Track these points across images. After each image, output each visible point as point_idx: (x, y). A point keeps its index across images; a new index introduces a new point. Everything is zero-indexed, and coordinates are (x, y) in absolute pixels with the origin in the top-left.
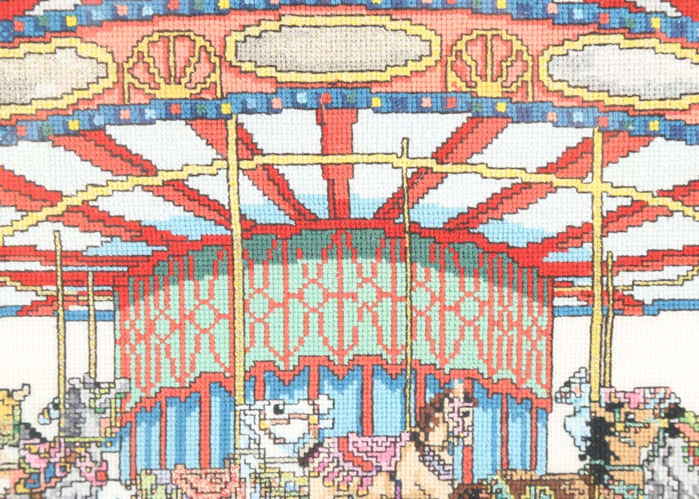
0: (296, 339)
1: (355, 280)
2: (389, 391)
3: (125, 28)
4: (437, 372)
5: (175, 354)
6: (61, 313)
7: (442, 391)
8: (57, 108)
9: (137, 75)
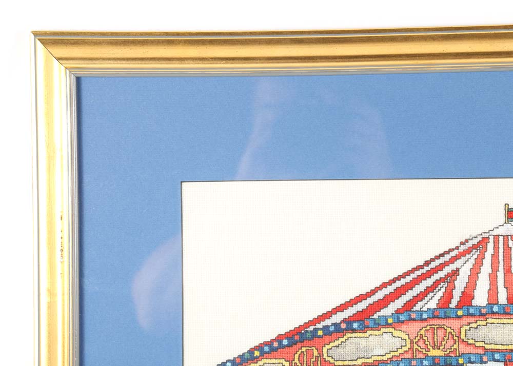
3: (414, 324)
8: (383, 360)
9: (419, 345)
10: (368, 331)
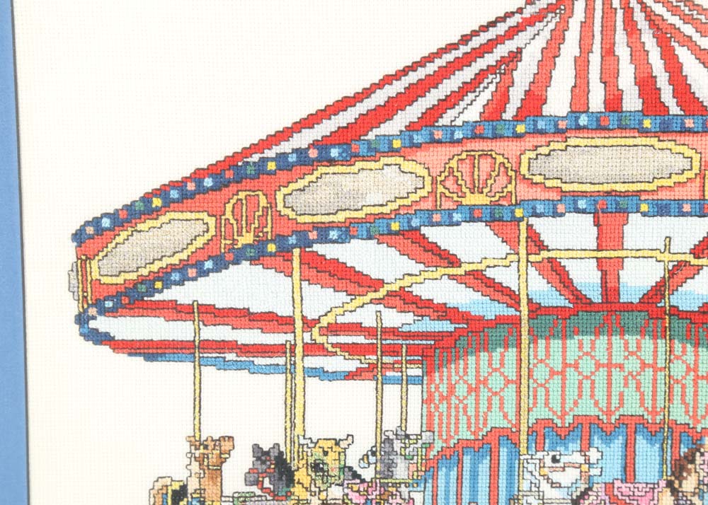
0: (572, 402)
1: (622, 353)
2: (649, 445)
3: (439, 149)
4: (691, 430)
5: (471, 412)
6: (380, 378)
7: (694, 446)
8: (382, 213)
9: (447, 186)
10: (357, 163)
